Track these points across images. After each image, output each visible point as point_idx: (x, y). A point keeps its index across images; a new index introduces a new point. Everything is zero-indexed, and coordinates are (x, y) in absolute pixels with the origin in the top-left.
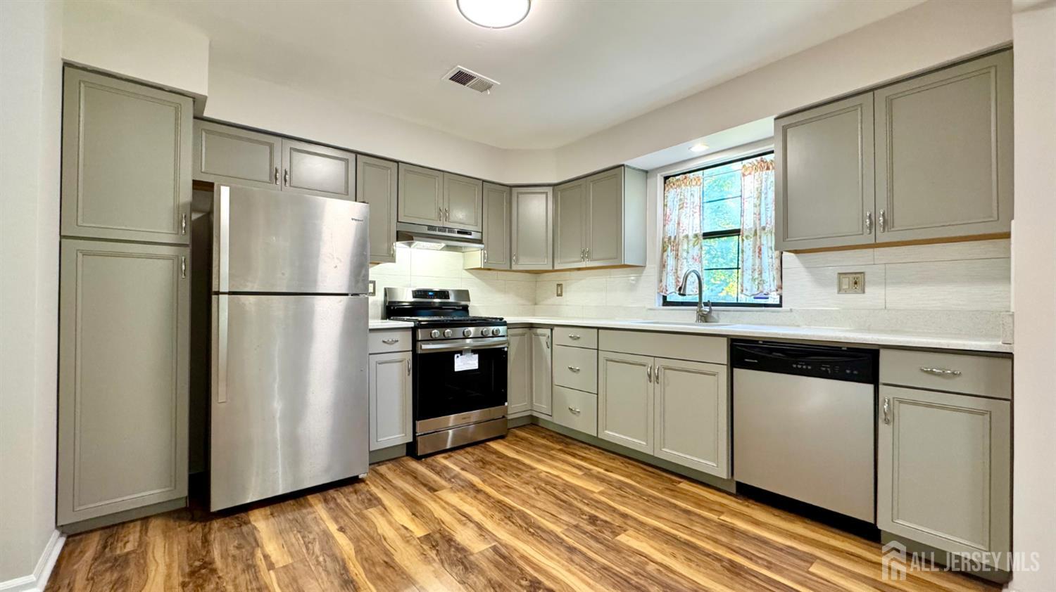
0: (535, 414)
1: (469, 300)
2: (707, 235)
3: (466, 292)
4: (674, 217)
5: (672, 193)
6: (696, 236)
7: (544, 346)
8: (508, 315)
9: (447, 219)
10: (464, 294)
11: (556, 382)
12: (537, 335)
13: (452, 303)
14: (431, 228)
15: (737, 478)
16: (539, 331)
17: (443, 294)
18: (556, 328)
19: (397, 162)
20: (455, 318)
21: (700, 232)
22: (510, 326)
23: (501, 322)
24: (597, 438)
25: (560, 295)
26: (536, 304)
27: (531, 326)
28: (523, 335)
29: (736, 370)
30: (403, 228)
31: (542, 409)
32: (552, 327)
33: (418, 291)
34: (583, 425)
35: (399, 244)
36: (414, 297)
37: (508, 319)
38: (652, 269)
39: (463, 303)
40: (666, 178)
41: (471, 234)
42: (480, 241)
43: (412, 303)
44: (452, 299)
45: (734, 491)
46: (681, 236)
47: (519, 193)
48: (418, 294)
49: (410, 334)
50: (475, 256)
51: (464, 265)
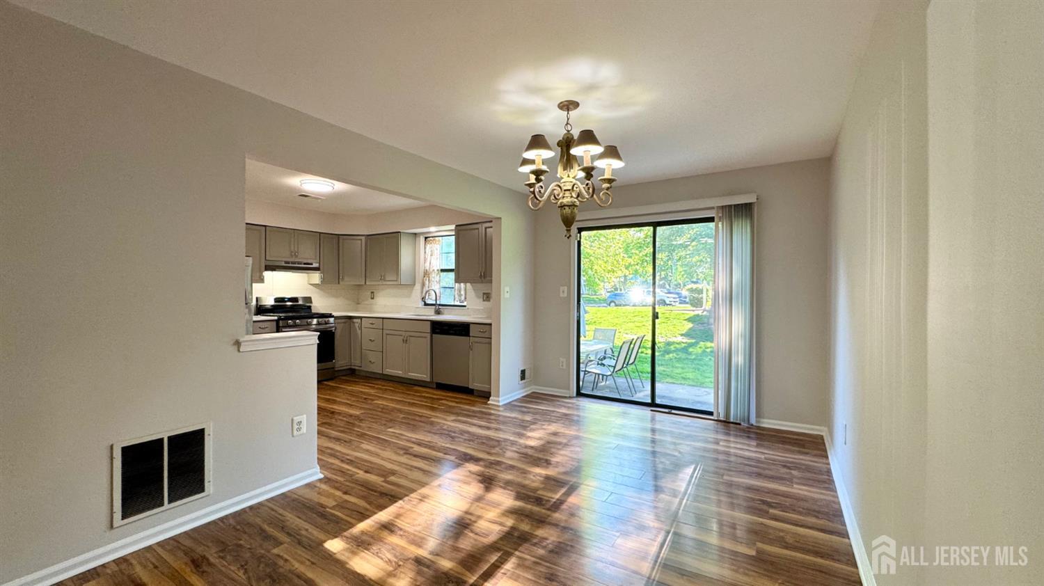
0: (353, 367)
1: (311, 302)
2: (443, 270)
3: (310, 298)
4: (429, 260)
5: (428, 246)
6: (438, 270)
7: (358, 329)
8: (335, 311)
9: (296, 256)
10: (308, 299)
11: (364, 348)
12: (353, 322)
13: (300, 305)
14: (286, 262)
15: (435, 381)
16: (355, 320)
17: (294, 300)
18: (363, 319)
19: (265, 226)
20: (302, 314)
21: (440, 269)
22: (336, 318)
23: (330, 316)
24: (382, 374)
25: (372, 298)
26: (359, 304)
27: (350, 318)
28: (344, 323)
29: (434, 335)
30: (268, 263)
31: (356, 363)
32: (361, 318)
33: (278, 298)
34: (376, 369)
35: (266, 272)
36: (275, 302)
37: (335, 314)
38: (418, 287)
39: (308, 304)
40: (426, 238)
41: (312, 264)
42: (317, 269)
43: (272, 306)
44: (300, 302)
45: (435, 386)
46: (431, 270)
47: (343, 239)
48: (277, 300)
49: (275, 323)
50: (316, 277)
51: (309, 280)
